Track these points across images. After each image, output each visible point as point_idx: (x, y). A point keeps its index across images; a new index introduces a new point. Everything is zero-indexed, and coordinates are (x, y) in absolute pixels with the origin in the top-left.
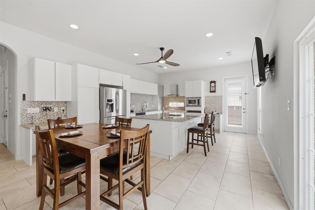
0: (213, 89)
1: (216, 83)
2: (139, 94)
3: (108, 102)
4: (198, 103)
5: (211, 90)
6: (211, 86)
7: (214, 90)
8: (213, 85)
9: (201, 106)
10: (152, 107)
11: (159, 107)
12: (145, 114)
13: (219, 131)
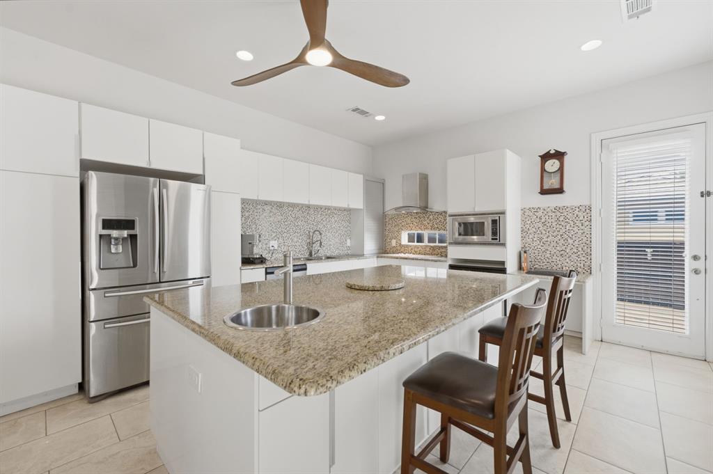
0: (553, 182)
1: (566, 158)
2: (298, 205)
3: (104, 228)
4: (495, 233)
5: (546, 187)
6: (543, 170)
7: (557, 186)
8: (552, 165)
9: (504, 245)
10: (349, 244)
11: (370, 245)
12: (305, 269)
13: (581, 338)
